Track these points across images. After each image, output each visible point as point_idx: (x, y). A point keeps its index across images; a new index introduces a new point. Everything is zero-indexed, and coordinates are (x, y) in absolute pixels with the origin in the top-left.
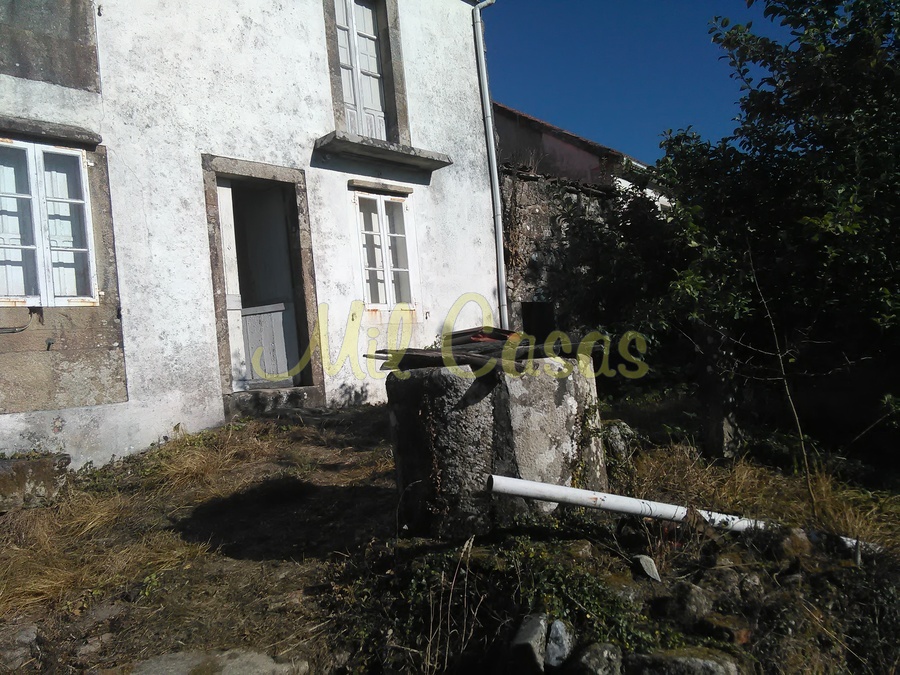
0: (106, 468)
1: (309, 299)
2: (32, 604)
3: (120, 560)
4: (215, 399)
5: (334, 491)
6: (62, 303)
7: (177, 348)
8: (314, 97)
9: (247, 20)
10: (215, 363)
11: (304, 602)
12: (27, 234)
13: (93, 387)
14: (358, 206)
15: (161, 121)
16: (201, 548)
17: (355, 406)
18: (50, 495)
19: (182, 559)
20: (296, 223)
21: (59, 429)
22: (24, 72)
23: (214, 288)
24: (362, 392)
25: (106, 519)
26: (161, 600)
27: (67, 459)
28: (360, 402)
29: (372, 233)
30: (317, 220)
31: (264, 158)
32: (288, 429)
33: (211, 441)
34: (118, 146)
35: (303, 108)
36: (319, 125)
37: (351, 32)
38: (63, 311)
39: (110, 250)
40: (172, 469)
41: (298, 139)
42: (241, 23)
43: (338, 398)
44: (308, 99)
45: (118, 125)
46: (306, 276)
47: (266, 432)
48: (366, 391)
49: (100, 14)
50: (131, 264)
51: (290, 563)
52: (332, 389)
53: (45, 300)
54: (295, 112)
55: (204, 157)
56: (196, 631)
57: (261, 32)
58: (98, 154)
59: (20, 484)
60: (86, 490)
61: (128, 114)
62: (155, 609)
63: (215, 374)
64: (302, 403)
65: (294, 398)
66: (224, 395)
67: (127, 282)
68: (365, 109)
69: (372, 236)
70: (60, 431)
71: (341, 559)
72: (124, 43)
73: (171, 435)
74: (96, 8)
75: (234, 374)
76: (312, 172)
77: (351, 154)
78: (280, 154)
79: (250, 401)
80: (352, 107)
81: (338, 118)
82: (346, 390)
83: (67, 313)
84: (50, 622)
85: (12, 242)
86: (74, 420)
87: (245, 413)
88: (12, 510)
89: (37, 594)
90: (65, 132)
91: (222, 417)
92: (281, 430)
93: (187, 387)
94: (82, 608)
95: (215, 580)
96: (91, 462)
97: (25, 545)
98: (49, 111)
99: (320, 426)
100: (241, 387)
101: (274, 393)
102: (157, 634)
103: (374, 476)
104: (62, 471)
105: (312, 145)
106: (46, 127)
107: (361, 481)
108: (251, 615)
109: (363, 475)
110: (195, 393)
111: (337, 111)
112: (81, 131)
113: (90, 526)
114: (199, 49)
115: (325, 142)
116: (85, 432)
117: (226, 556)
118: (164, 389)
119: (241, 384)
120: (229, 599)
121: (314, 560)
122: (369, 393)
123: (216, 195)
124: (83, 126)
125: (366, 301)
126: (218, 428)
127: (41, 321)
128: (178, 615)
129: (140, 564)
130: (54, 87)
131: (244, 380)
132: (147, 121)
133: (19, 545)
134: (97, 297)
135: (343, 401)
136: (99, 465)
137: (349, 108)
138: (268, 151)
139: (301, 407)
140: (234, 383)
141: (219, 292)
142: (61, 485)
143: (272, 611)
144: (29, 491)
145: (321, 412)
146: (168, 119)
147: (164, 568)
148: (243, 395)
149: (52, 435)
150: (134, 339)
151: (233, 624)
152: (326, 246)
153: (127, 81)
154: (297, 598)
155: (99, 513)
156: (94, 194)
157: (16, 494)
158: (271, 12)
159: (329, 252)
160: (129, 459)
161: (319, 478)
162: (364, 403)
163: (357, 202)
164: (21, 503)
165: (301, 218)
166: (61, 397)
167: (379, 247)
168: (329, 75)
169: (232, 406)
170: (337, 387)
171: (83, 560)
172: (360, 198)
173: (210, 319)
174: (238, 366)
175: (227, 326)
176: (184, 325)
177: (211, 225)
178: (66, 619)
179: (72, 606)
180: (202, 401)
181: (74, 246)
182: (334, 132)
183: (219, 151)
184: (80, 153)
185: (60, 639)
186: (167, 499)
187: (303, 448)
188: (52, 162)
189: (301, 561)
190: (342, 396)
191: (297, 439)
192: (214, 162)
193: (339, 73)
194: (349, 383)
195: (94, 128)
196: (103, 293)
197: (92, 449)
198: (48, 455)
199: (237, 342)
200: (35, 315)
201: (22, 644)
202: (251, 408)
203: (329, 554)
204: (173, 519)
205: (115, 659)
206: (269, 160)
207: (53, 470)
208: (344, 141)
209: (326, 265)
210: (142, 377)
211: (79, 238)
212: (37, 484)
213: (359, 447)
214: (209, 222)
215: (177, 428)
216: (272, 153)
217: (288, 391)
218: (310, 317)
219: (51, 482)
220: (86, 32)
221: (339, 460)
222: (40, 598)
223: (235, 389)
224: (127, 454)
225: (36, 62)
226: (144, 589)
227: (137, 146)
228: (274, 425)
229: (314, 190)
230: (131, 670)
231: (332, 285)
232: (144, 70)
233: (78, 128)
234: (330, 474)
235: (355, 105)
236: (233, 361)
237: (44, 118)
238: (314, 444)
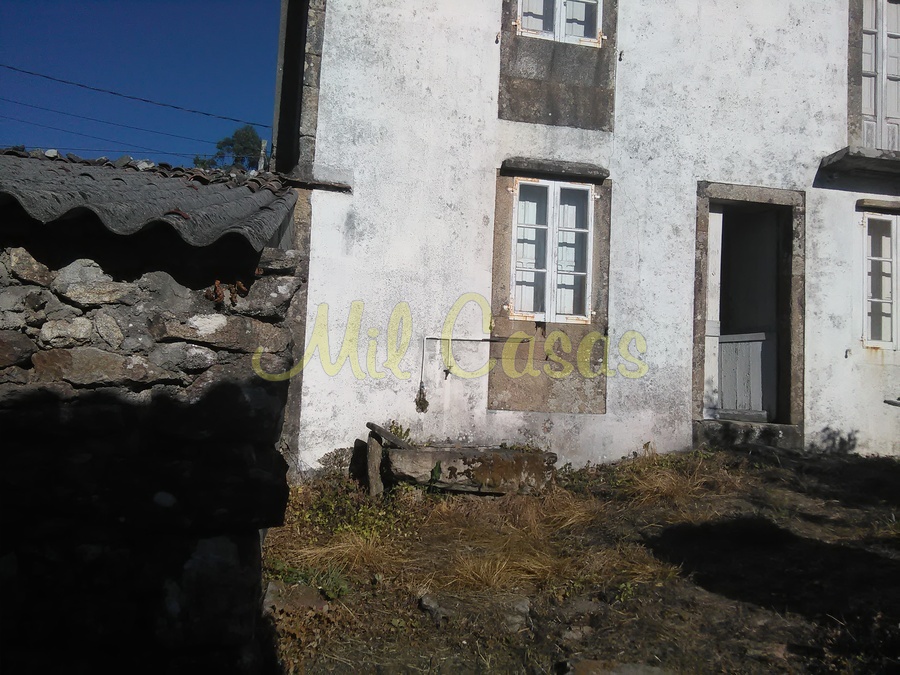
0: (583, 471)
1: (796, 330)
2: (526, 580)
3: (598, 560)
4: (684, 423)
5: (818, 546)
6: (561, 320)
7: (654, 369)
8: (826, 112)
9: (760, 43)
10: (688, 388)
11: (790, 659)
12: (540, 260)
13: (578, 397)
14: (866, 229)
15: (663, 153)
16: (673, 570)
17: (838, 454)
18: (539, 486)
19: (653, 575)
20: (789, 248)
21: (548, 430)
22: (554, 121)
23: (695, 313)
24: (850, 439)
25: (583, 519)
26: (635, 610)
27: (554, 458)
28: (846, 451)
29: (881, 259)
30: (814, 245)
31: (761, 181)
32: (761, 467)
33: (680, 464)
34: (623, 178)
35: (813, 125)
36: (829, 141)
37: (879, 36)
38: (561, 327)
39: (605, 274)
40: (643, 486)
41: (801, 159)
42: (753, 46)
43: (818, 442)
44: (819, 115)
45: (625, 160)
46: (795, 305)
47: (736, 466)
48: (855, 439)
49: (620, 60)
50: (622, 287)
51: (770, 613)
52: (812, 431)
53: (549, 316)
54: (802, 130)
55: (700, 184)
56: (671, 652)
57: (773, 52)
58: (605, 187)
59: (518, 472)
60: (566, 488)
61: (634, 149)
62: (629, 617)
63: (687, 398)
64: (776, 442)
65: (768, 435)
66: (693, 421)
67: (616, 304)
68: (887, 118)
69: (880, 262)
70: (548, 431)
71: (834, 625)
72: (638, 82)
73: (641, 452)
74: (618, 54)
75: (705, 401)
76: (813, 193)
77: (864, 170)
78: (779, 176)
79: (720, 431)
80: (872, 118)
81: (852, 132)
82: (829, 434)
83: (563, 328)
84: (540, 600)
85: (529, 266)
86: (561, 424)
87: (713, 442)
88: (510, 493)
89: (529, 572)
90: (580, 169)
91: (690, 443)
92: (753, 467)
93: (658, 408)
94: (565, 596)
95: (688, 606)
96: (570, 464)
97: (518, 526)
98: (570, 152)
99: (799, 470)
100: (711, 416)
101: (746, 426)
102: (633, 642)
103: (869, 540)
104: (550, 467)
105: (818, 164)
106: (566, 167)
107: (853, 542)
108: (728, 654)
109: (855, 535)
110: (666, 415)
111: (852, 124)
112: (593, 167)
113: (570, 522)
114: (708, 79)
115: (834, 160)
116: (568, 436)
117: (698, 585)
118: (637, 407)
119: (711, 412)
120: (702, 629)
121: (799, 616)
122: (859, 442)
123: (707, 221)
124: (595, 163)
125: (865, 337)
126: (686, 452)
127: (544, 334)
128: (654, 631)
129: (614, 569)
130: (575, 130)
131: (715, 408)
132: (651, 154)
133: (514, 525)
134: (590, 317)
135: (825, 446)
136: (576, 468)
137: (867, 119)
138: (767, 173)
139: (775, 446)
140: (705, 410)
141: (699, 317)
142: (548, 479)
143: (752, 657)
144: (523, 479)
145: (798, 455)
146: (670, 150)
147: (637, 580)
148: (713, 423)
149: (542, 434)
150: (616, 357)
151: (709, 656)
152: (822, 274)
153: (639, 118)
154: (780, 652)
155: (577, 513)
156: (597, 223)
157: (514, 480)
158: (787, 29)
159: (824, 279)
160: (602, 467)
161: (798, 527)
162: (851, 452)
163: (866, 224)
164: (517, 489)
165: (796, 243)
166: (552, 401)
167: (889, 275)
168: (846, 87)
169: (700, 432)
170: (819, 430)
171: (564, 552)
172: (869, 220)
173: (687, 344)
174: (710, 393)
175: (703, 351)
176: (662, 347)
177: (699, 251)
178: (553, 601)
179: (556, 590)
180: (672, 423)
181: (575, 271)
182: (847, 148)
183: (715, 177)
184: (590, 187)
185: (548, 618)
186: (638, 513)
187: (779, 491)
188: (567, 197)
189: (783, 613)
190: (824, 441)
191: (772, 479)
192: (709, 189)
193: (859, 83)
194: (834, 427)
195: (604, 165)
196: (594, 313)
197: (573, 452)
198: (538, 451)
199: (711, 369)
200: (539, 329)
201: (521, 614)
202: (719, 439)
203: (818, 615)
204: (643, 534)
205: (596, 652)
206: (766, 183)
207: (543, 465)
208: (859, 157)
209: (819, 294)
210: (620, 393)
211: (580, 263)
212: (529, 475)
213: (847, 503)
214: (697, 248)
215: (646, 446)
216: (771, 176)
217: (761, 426)
218: (795, 349)
219: (540, 477)
220: (607, 77)
221: (821, 512)
222: (530, 577)
223: (706, 417)
224: (600, 463)
225: (564, 110)
226: (620, 594)
227: (638, 178)
228: (746, 460)
229: (815, 212)
230: (611, 668)
231: (825, 316)
232: (652, 105)
233: (590, 165)
234: (812, 526)
235: (875, 116)
236: (706, 387)
237: (565, 159)
238: (790, 488)
